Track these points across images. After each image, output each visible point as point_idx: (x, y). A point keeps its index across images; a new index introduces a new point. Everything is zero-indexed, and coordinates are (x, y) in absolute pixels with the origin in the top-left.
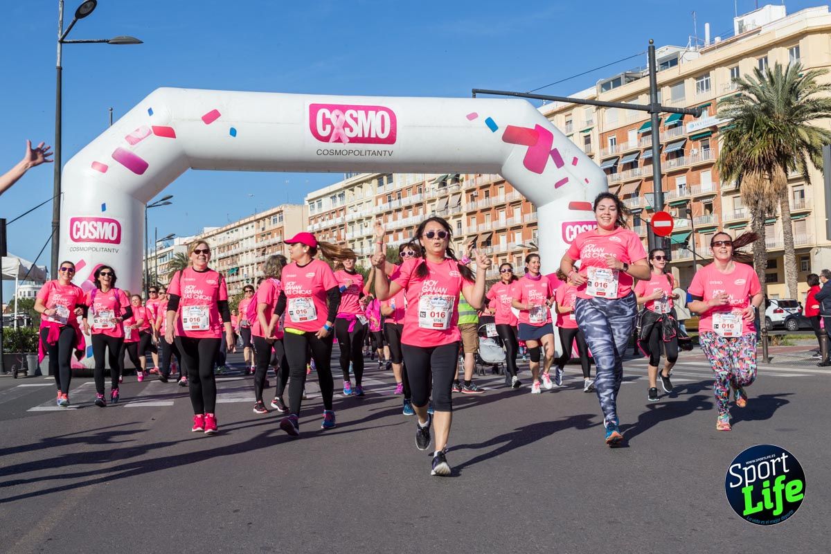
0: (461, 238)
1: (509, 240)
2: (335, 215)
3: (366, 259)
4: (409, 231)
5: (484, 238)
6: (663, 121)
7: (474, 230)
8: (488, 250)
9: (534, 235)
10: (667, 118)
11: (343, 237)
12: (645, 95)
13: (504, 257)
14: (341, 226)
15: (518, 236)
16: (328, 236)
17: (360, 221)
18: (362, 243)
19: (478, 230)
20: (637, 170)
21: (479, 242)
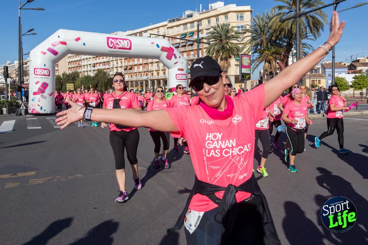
0: (122, 67)
1: (138, 68)
2: (77, 56)
3: (89, 72)
4: (104, 63)
5: (130, 67)
6: (187, 34)
7: (126, 64)
8: (131, 71)
9: (146, 67)
10: (189, 33)
11: (80, 64)
12: (182, 25)
13: (136, 74)
14: (80, 60)
15: (141, 67)
16: (75, 63)
17: (87, 59)
18: (87, 67)
19: (128, 64)
20: (179, 49)
21: (128, 68)
